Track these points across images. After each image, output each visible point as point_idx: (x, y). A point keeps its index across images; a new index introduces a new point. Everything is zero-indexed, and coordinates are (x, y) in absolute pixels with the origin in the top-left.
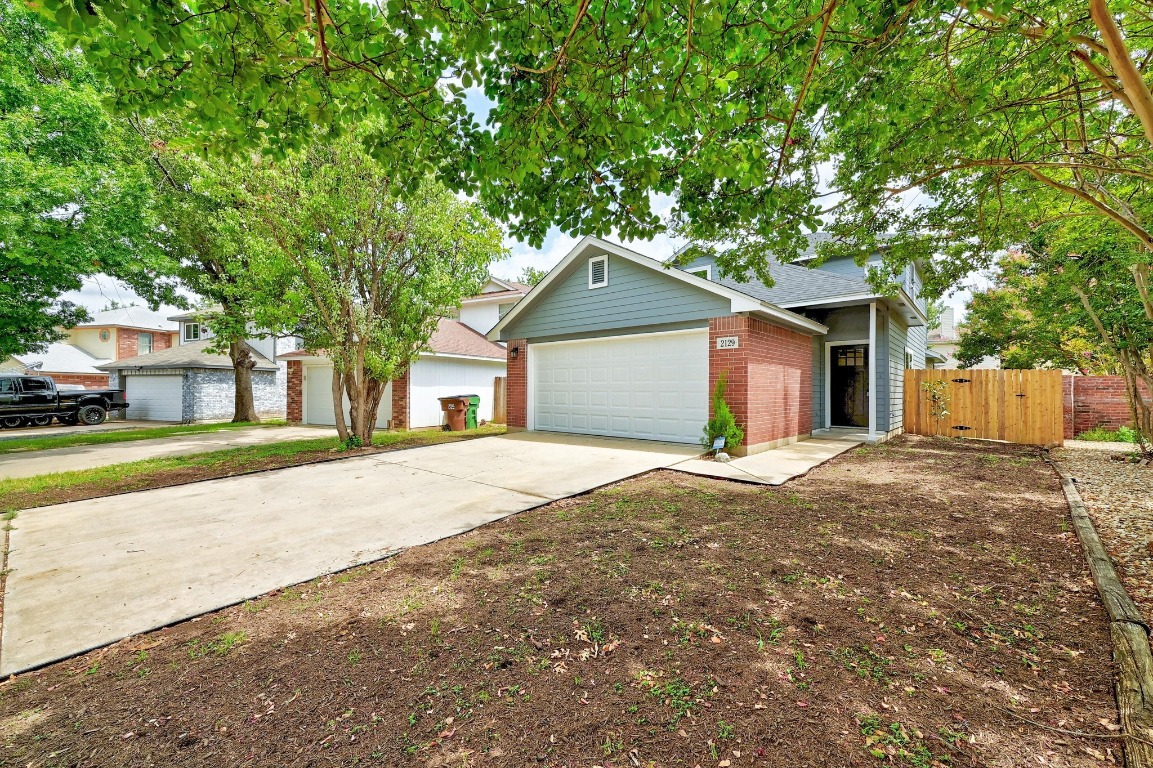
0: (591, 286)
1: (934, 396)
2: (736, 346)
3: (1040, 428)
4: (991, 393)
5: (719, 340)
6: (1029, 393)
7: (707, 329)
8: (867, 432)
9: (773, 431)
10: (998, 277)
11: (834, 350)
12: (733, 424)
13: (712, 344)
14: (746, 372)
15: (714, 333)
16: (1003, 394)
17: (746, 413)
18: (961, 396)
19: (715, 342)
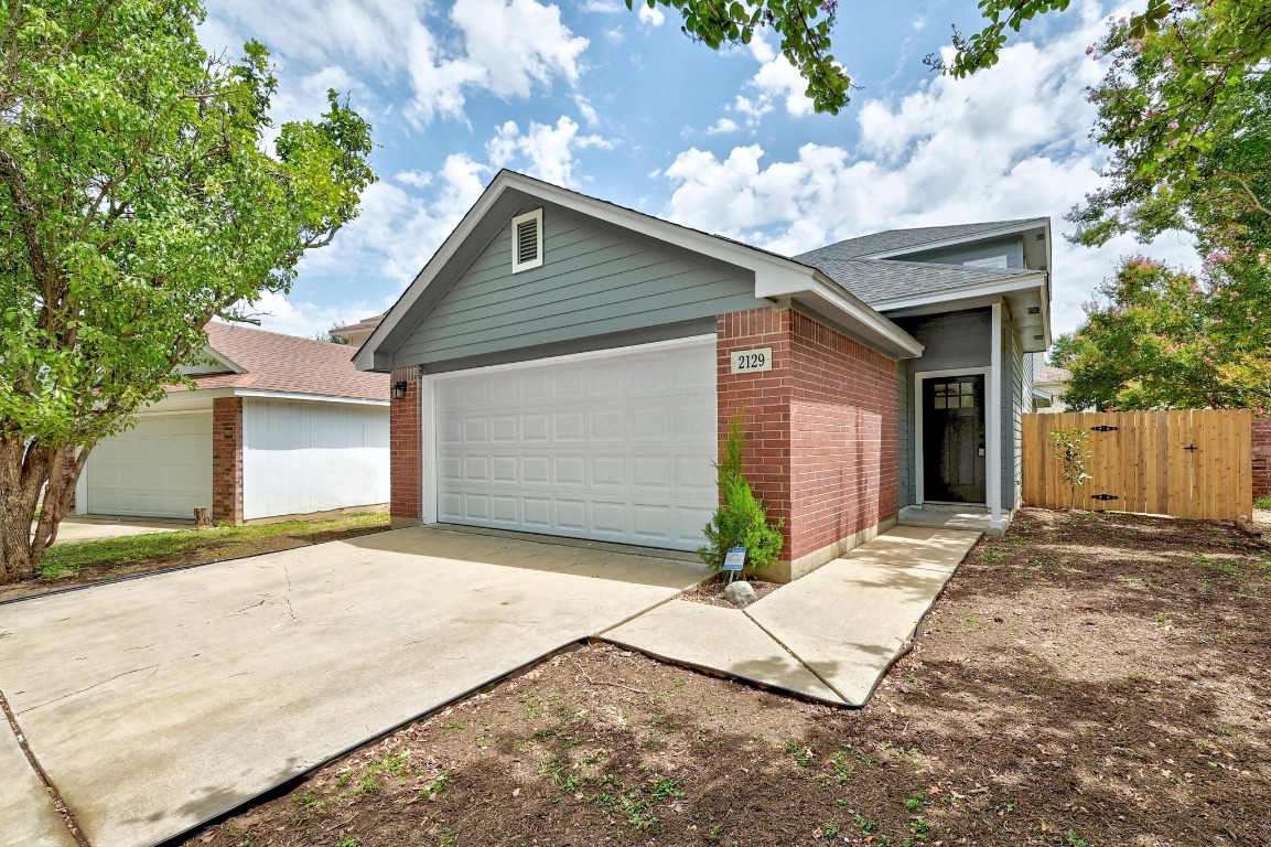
0: (517, 268)
1: (1068, 452)
2: (767, 366)
3: (1219, 495)
4: (1148, 445)
5: (735, 356)
6: (1203, 445)
7: (713, 337)
8: (986, 511)
9: (838, 524)
10: (1120, 294)
11: (928, 384)
12: (760, 518)
13: (723, 363)
14: (787, 417)
15: (728, 344)
16: (1165, 446)
17: (787, 496)
18: (1103, 450)
19: (729, 361)
